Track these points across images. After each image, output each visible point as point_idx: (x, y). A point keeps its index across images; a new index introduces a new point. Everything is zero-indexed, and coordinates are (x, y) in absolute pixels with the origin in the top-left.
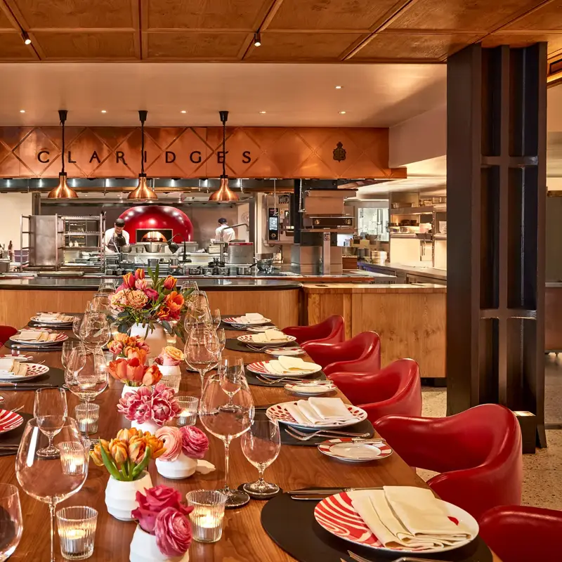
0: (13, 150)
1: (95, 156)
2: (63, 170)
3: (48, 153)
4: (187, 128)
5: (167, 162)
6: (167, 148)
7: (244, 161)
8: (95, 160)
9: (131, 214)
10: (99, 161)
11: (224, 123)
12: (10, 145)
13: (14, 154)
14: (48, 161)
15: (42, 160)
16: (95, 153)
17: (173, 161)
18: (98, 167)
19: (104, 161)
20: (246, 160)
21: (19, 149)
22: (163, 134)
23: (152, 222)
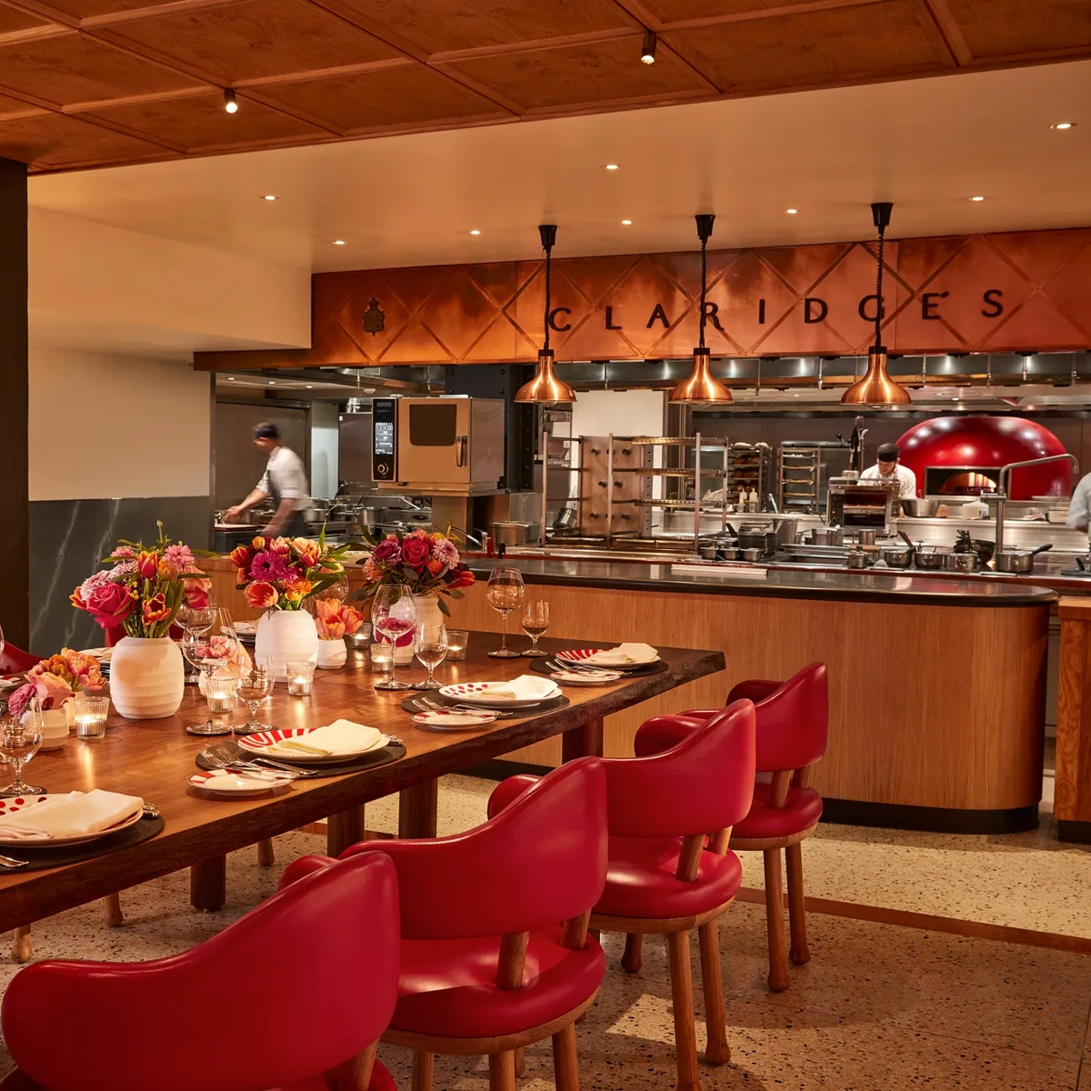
0: (505, 309)
1: (659, 313)
2: (546, 344)
3: (569, 312)
4: (854, 244)
5: (807, 320)
6: (810, 291)
7: (984, 313)
8: (658, 322)
9: (923, 432)
10: (666, 324)
11: (881, 231)
12: (500, 298)
13: (506, 315)
14: (568, 327)
15: (557, 325)
16: (658, 309)
17: (822, 317)
18: (664, 336)
19: (675, 325)
20: (993, 310)
21: (515, 305)
22: (800, 260)
23: (967, 451)
